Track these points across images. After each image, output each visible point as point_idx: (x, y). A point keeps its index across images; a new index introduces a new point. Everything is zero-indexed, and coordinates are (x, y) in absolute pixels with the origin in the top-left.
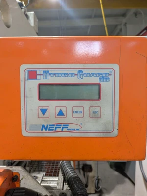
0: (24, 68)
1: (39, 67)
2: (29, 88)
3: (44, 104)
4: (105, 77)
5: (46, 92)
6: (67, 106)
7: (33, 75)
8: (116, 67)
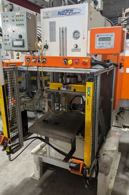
0: (96, 35)
1: (99, 34)
2: (97, 38)
3: (100, 42)
4: (112, 36)
5: (100, 39)
6: (104, 42)
7: (98, 36)
8: (114, 33)
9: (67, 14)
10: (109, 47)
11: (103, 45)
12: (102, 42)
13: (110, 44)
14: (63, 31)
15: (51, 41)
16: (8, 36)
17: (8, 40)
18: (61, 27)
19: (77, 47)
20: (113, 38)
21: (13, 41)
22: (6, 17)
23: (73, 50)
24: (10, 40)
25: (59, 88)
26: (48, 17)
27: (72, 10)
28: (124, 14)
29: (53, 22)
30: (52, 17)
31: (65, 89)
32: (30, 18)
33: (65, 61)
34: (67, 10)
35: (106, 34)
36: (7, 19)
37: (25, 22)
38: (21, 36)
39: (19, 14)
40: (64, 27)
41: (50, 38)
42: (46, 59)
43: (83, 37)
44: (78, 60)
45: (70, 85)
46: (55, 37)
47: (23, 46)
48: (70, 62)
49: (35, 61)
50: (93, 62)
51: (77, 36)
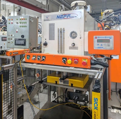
9: (65, 17)
10: (108, 48)
11: (102, 46)
12: (100, 43)
13: (109, 46)
14: (61, 32)
15: (50, 39)
16: (12, 35)
17: (12, 39)
18: (60, 28)
19: (74, 45)
20: (112, 40)
21: (15, 40)
22: (11, 20)
23: (70, 48)
24: (13, 39)
25: (56, 82)
26: (48, 20)
27: (69, 15)
28: (103, 13)
29: (52, 24)
30: (51, 20)
31: (62, 83)
32: (32, 21)
33: (64, 61)
34: (65, 15)
35: (104, 36)
36: (12, 22)
37: (28, 24)
38: (23, 36)
39: (22, 17)
40: (62, 28)
41: (50, 36)
42: (45, 57)
43: (80, 37)
44: (78, 60)
45: (67, 79)
46: (54, 37)
47: (24, 44)
48: (69, 61)
49: (34, 59)
50: (93, 62)
51: (74, 36)
